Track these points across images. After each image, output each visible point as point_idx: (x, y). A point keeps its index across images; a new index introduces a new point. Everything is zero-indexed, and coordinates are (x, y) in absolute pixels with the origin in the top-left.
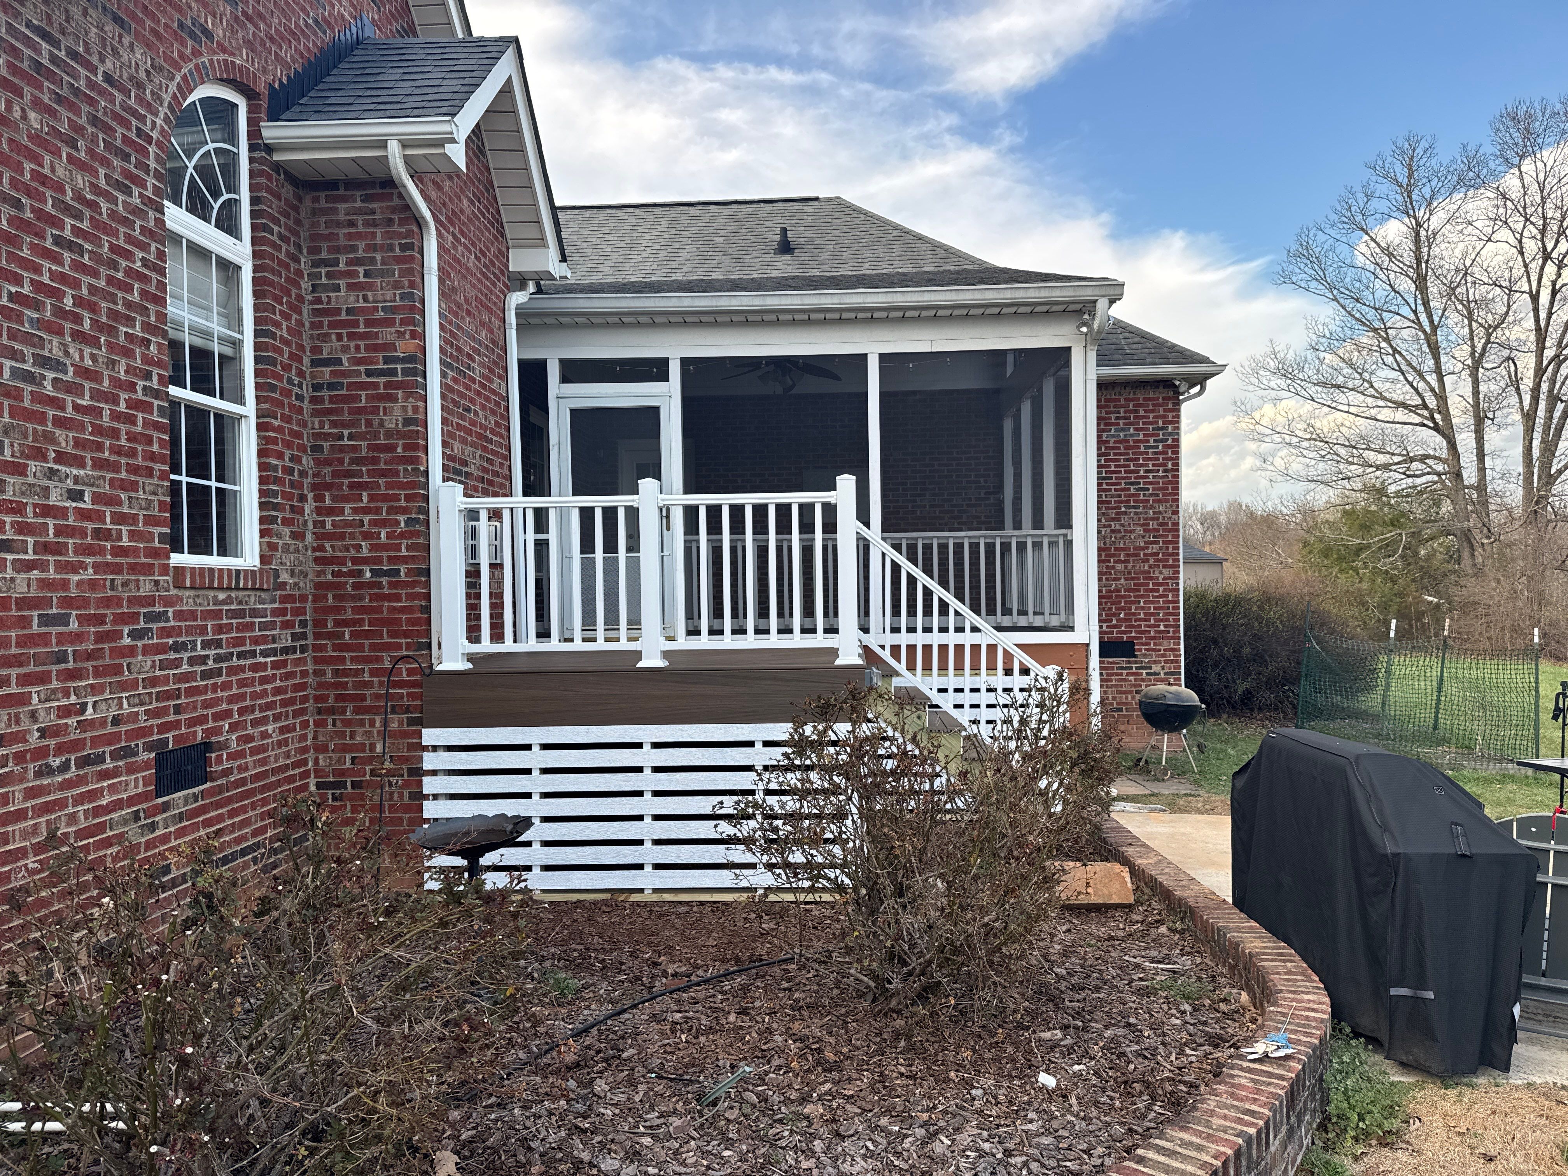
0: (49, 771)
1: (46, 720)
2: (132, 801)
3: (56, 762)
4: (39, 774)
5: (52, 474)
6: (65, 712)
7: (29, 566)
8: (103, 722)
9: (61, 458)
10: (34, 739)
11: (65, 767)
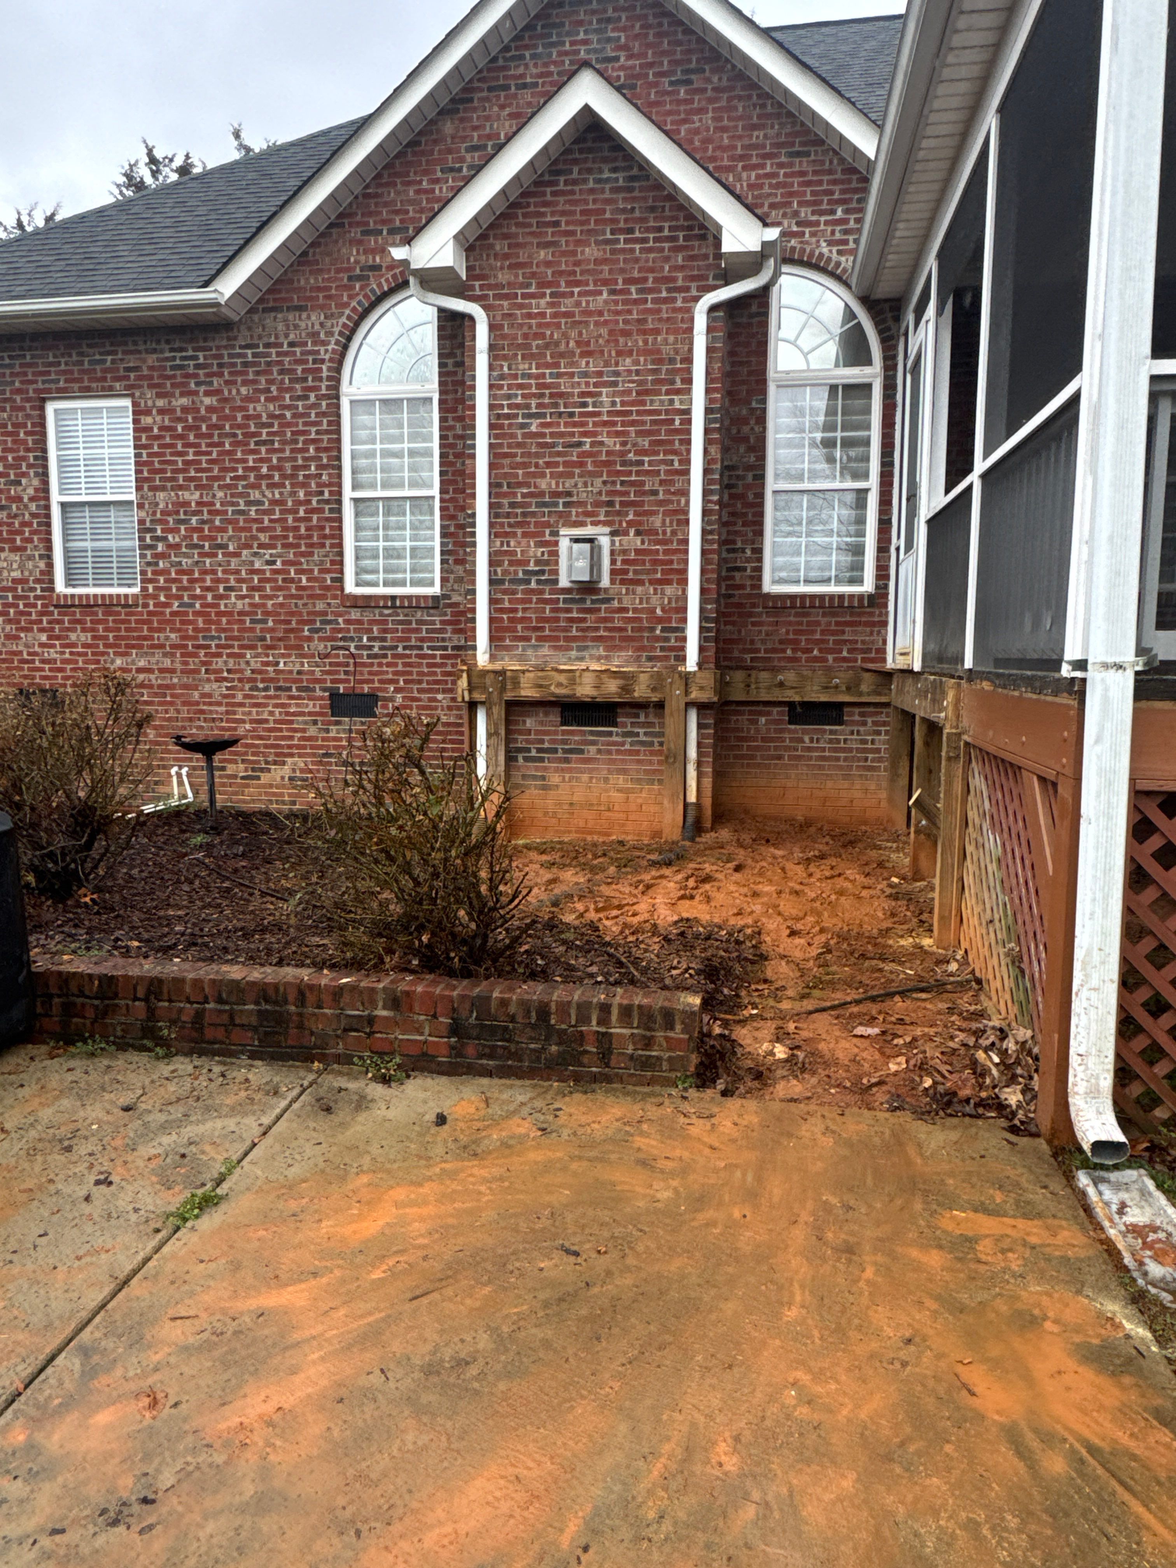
0: (257, 689)
1: (253, 665)
2: (310, 714)
3: (261, 686)
4: (251, 689)
5: (255, 554)
6: (267, 664)
7: (243, 597)
8: (291, 672)
9: (260, 546)
10: (248, 673)
11: (266, 689)
